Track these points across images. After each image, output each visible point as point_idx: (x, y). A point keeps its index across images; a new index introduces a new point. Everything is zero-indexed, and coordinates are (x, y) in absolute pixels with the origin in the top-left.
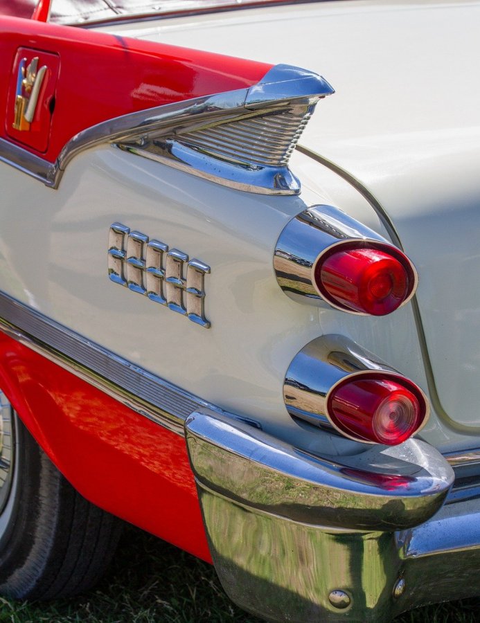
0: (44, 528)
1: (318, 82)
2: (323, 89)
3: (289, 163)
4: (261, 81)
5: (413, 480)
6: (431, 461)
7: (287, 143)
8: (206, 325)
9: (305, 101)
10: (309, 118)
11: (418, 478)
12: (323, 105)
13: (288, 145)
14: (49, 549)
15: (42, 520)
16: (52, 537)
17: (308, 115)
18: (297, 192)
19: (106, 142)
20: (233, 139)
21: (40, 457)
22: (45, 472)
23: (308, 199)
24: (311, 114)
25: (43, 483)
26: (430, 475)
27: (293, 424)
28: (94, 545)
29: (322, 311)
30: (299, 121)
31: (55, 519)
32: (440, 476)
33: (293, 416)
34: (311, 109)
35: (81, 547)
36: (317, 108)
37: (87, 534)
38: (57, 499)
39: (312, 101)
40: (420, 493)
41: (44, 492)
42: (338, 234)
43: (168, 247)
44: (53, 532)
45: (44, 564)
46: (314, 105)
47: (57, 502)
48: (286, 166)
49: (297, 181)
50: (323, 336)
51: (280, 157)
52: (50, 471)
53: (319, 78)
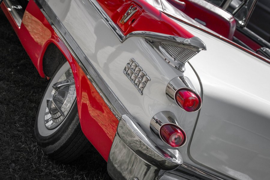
0: (65, 137)
1: (204, 46)
2: (204, 48)
3: (185, 64)
4: (190, 39)
5: (172, 157)
6: (179, 156)
7: (188, 57)
8: (141, 94)
9: (198, 48)
10: (196, 54)
11: (174, 158)
12: (202, 52)
13: (188, 58)
14: (63, 144)
15: (66, 134)
16: (66, 140)
17: (197, 53)
18: (183, 72)
19: (142, 37)
20: (175, 50)
21: (75, 117)
22: (74, 121)
23: (185, 74)
24: (198, 53)
25: (72, 124)
26: (177, 159)
27: (149, 129)
28: (76, 149)
29: (173, 105)
30: (194, 53)
31: (69, 136)
32: (179, 161)
33: (150, 127)
34: (198, 51)
35: (72, 148)
36: (200, 52)
37: (76, 145)
38: (73, 130)
39: (200, 49)
40: (171, 161)
41: (71, 127)
42: (187, 86)
43: (143, 70)
44: (67, 139)
45: (59, 147)
46: (200, 51)
47: (73, 132)
48: (184, 64)
49: (185, 69)
50: (169, 111)
51: (184, 60)
52: (76, 122)
53: (205, 45)
